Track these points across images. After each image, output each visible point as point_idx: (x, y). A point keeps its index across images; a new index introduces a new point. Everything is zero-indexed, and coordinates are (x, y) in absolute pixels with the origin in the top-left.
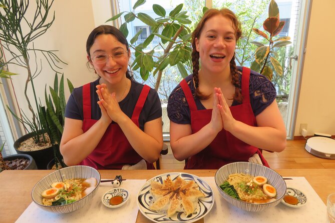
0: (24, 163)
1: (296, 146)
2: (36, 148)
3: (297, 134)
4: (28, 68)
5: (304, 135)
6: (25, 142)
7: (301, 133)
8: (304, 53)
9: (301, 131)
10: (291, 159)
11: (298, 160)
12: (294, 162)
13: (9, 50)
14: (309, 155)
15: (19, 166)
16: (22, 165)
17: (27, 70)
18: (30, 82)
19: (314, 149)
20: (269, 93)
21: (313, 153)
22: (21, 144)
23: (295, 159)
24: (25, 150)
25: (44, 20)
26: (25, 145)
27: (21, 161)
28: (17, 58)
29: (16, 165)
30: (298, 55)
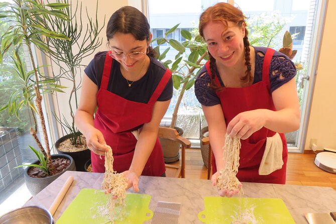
0: (65, 162)
1: (305, 159)
2: (74, 150)
3: (307, 148)
4: (74, 81)
5: (314, 150)
6: (63, 143)
7: (311, 148)
8: (315, 75)
9: (311, 146)
10: (300, 172)
11: (307, 174)
12: (303, 175)
13: (59, 65)
14: (318, 169)
15: (61, 165)
16: (64, 164)
17: (73, 83)
18: (74, 93)
19: (323, 164)
20: (288, 72)
21: (322, 168)
22: (60, 144)
23: (305, 172)
24: (65, 150)
25: (92, 43)
26: (64, 146)
27: (62, 161)
28: (66, 73)
29: (58, 164)
30: (310, 76)
